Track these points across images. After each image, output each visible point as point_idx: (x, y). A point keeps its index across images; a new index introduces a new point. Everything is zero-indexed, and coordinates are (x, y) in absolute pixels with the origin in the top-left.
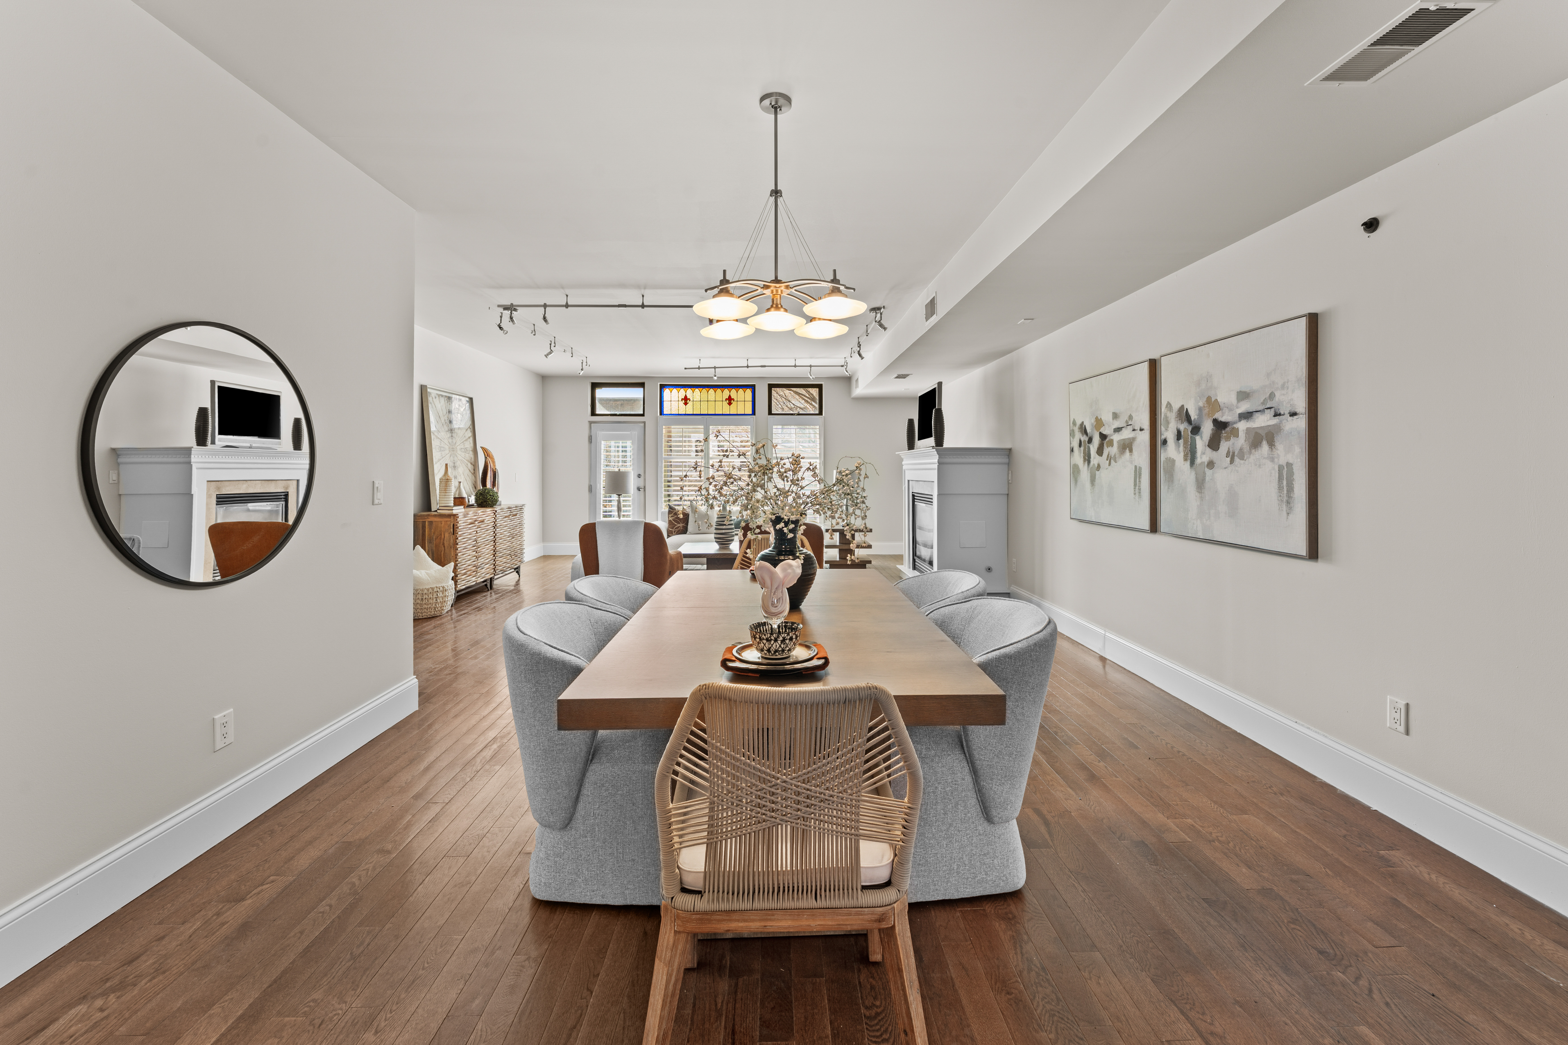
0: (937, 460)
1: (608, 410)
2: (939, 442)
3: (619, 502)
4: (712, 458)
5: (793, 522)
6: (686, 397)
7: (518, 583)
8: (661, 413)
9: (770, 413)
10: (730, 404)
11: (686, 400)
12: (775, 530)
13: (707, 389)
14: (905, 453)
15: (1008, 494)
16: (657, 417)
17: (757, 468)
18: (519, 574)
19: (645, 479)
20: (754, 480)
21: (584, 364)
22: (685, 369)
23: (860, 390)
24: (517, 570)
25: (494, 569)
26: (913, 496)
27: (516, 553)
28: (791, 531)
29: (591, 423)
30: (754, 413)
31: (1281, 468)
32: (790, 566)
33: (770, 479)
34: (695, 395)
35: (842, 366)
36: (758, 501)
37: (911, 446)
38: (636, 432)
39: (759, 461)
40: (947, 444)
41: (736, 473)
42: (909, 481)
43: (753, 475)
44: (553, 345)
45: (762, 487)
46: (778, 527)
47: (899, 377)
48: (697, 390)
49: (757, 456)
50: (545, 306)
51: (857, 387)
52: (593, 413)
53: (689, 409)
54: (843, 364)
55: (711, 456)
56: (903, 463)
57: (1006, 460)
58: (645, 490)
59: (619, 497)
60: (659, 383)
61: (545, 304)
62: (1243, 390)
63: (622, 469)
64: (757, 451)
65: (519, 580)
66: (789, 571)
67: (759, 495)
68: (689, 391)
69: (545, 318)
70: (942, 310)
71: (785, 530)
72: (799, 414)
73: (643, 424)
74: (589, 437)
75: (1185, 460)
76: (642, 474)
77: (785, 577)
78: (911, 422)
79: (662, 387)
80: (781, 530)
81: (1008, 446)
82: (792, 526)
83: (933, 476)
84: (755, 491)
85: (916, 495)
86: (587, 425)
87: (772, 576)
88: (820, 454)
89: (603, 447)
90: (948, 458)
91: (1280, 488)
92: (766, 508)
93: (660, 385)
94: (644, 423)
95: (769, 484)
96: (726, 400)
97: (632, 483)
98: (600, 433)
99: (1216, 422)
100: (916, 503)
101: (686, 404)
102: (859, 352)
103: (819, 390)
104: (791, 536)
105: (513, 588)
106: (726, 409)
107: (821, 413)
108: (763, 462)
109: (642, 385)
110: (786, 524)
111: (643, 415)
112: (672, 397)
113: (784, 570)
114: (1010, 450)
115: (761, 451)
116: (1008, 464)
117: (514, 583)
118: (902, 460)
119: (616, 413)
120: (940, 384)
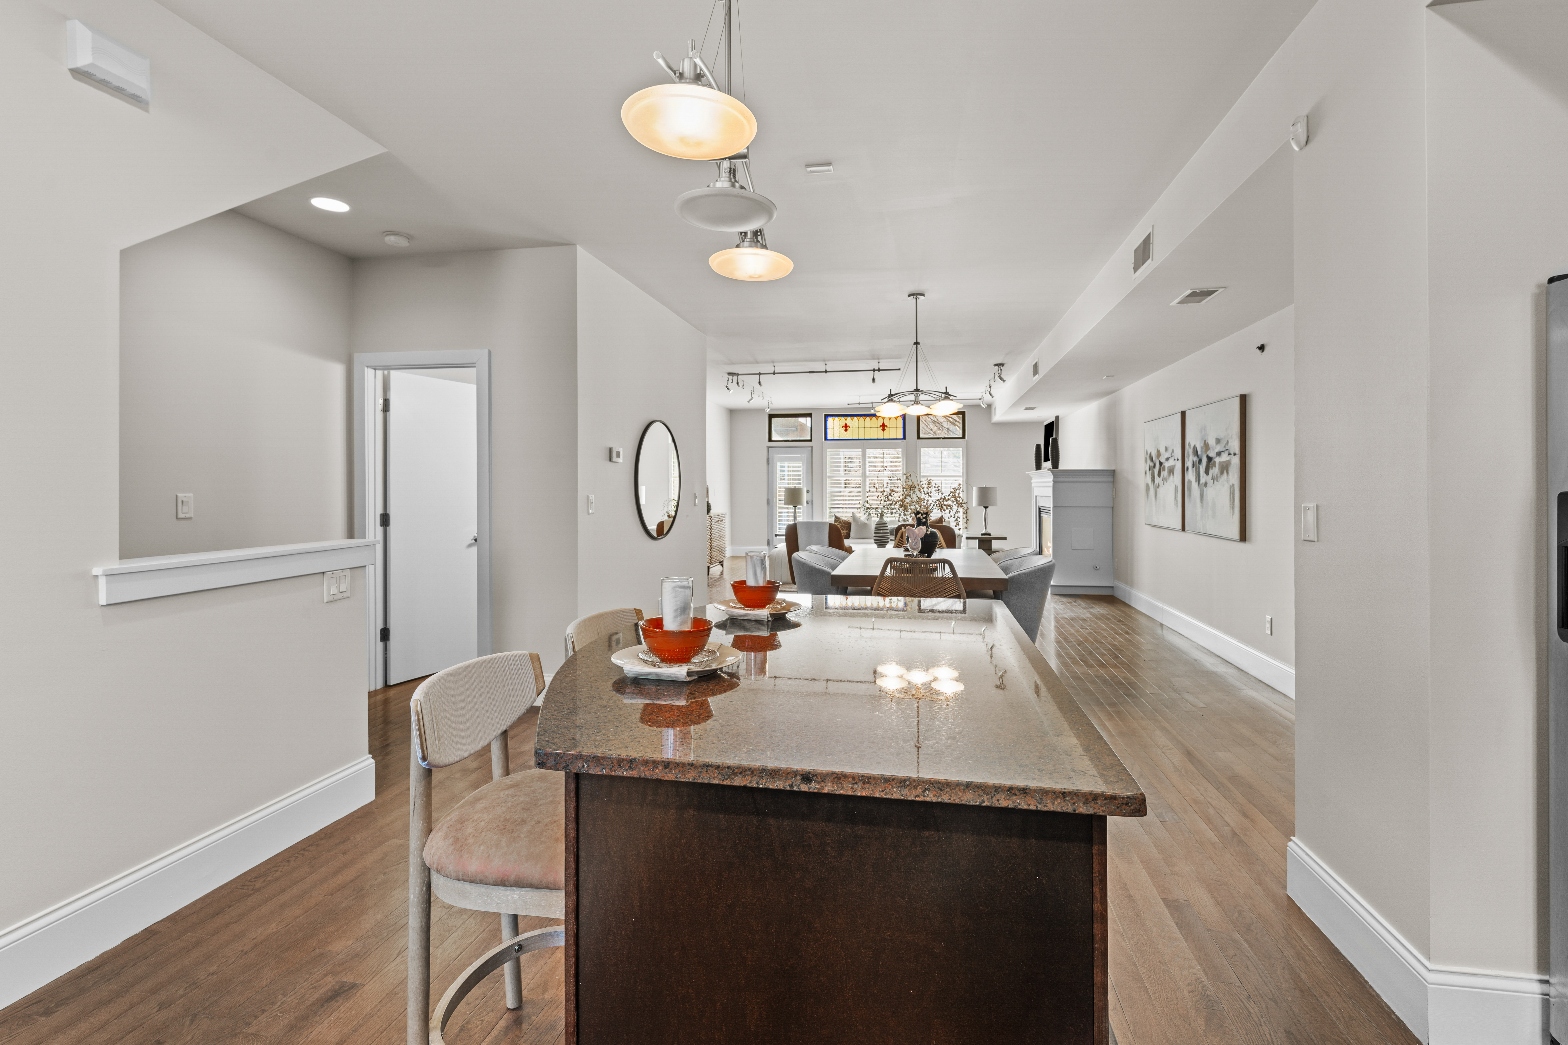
0: (1052, 480)
1: (781, 436)
2: (1055, 465)
3: (795, 512)
4: (868, 477)
5: (925, 514)
6: (846, 424)
7: (722, 573)
8: (826, 439)
9: (919, 437)
10: (884, 430)
11: (846, 427)
12: (917, 518)
13: (864, 418)
14: (1033, 473)
15: (1113, 507)
16: (823, 442)
17: (907, 487)
18: (723, 567)
19: (812, 494)
20: (906, 493)
21: (770, 403)
22: (848, 404)
23: (999, 416)
24: (721, 563)
25: (710, 560)
26: (1040, 509)
27: (721, 551)
28: (924, 518)
29: (769, 447)
30: (904, 438)
31: (1230, 486)
32: (921, 529)
33: (914, 492)
34: (852, 422)
35: (980, 399)
36: (907, 503)
37: (1038, 467)
38: (805, 455)
39: (908, 483)
40: (1062, 466)
41: (896, 489)
42: (1036, 496)
43: (905, 490)
44: (753, 393)
45: (910, 496)
46: (918, 516)
47: (1027, 409)
48: (855, 418)
49: (907, 480)
50: (760, 374)
51: (995, 415)
52: (770, 440)
53: (849, 435)
54: (980, 398)
55: (867, 475)
56: (1032, 481)
57: (1111, 479)
58: (812, 504)
59: (795, 509)
60: (824, 414)
61: (760, 373)
62: (1218, 437)
63: (797, 486)
64: (907, 478)
65: (723, 571)
66: (921, 531)
67: (908, 500)
68: (849, 419)
69: (759, 383)
70: (1043, 371)
71: (921, 518)
72: (944, 438)
73: (810, 448)
74: (767, 459)
75: (1196, 481)
76: (810, 490)
77: (919, 533)
78: (1038, 446)
79: (826, 416)
80: (919, 518)
81: (1113, 468)
82: (925, 516)
83: (1050, 492)
84: (905, 498)
85: (1041, 508)
86: (766, 449)
87: (914, 532)
88: (963, 473)
89: (779, 469)
90: (1061, 478)
91: (1230, 499)
92: (911, 507)
93: (825, 415)
94: (812, 447)
95: (914, 495)
96: (880, 426)
97: (805, 497)
98: (776, 456)
99: (1208, 456)
100: (1042, 515)
101: (846, 430)
102: (990, 392)
103: (962, 417)
104: (924, 520)
105: (719, 577)
106: (881, 434)
107: (964, 437)
108: (910, 483)
109: (810, 415)
110: (922, 515)
111: (811, 440)
112: (834, 424)
113: (919, 530)
114: (1114, 471)
115: (909, 477)
116: (1113, 482)
117: (719, 573)
118: (1031, 479)
119: (788, 439)
120: (1057, 418)
